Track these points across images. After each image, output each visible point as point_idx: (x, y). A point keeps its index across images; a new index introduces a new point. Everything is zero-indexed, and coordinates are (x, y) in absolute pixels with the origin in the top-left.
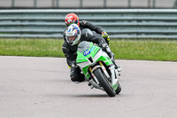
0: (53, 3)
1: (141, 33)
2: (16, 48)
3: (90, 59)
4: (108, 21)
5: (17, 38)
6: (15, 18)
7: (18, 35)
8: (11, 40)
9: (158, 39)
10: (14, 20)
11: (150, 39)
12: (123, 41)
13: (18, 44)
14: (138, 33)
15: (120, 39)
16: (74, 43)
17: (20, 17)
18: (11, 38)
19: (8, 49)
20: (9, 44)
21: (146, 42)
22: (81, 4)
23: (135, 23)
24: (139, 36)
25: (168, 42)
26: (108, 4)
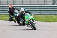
1: (42, 13)
2: (2, 18)
4: (31, 9)
7: (2, 14)
9: (47, 15)
11: (45, 15)
12: (36, 15)
13: (2, 16)
14: (41, 13)
17: (3, 8)
23: (40, 10)
25: (51, 16)
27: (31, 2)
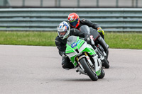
0: (56, 3)
1: (126, 28)
2: (26, 39)
3: (77, 50)
5: (27, 31)
6: (25, 15)
7: (28, 29)
8: (22, 33)
10: (24, 17)
11: (134, 32)
12: (112, 33)
13: (28, 36)
14: (124, 28)
15: (110, 32)
16: (64, 37)
18: (22, 31)
19: (19, 40)
20: (20, 36)
21: (130, 34)
22: (78, 4)
23: (122, 19)
24: (125, 30)
26: (100, 4)
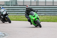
4: (54, 10)
27: (54, 3)
